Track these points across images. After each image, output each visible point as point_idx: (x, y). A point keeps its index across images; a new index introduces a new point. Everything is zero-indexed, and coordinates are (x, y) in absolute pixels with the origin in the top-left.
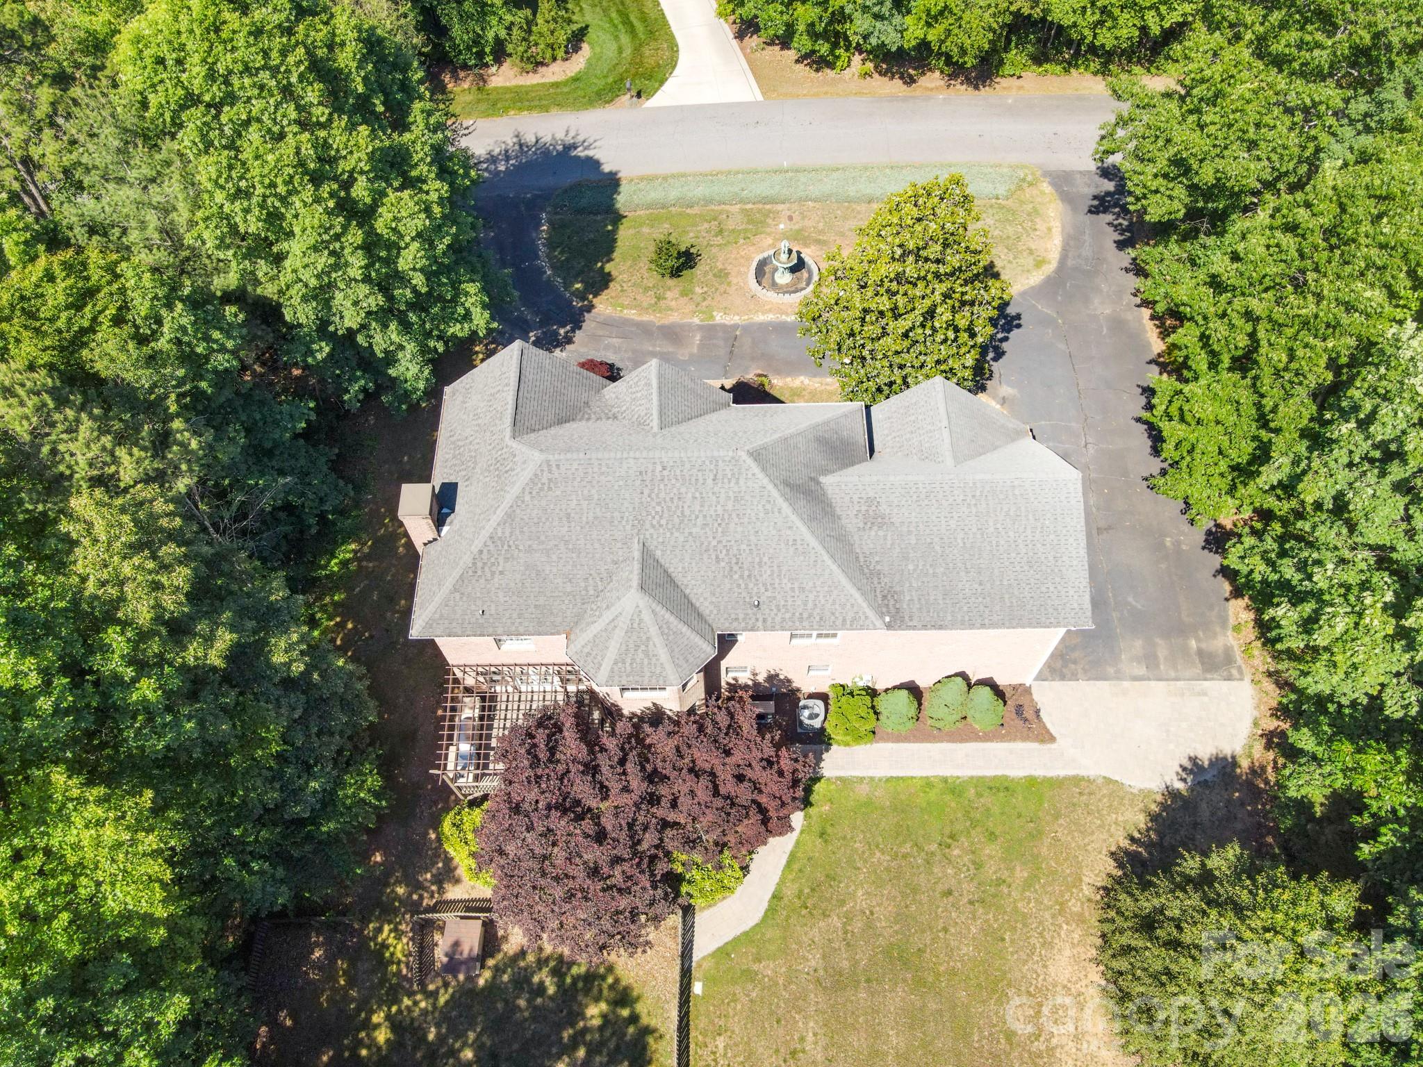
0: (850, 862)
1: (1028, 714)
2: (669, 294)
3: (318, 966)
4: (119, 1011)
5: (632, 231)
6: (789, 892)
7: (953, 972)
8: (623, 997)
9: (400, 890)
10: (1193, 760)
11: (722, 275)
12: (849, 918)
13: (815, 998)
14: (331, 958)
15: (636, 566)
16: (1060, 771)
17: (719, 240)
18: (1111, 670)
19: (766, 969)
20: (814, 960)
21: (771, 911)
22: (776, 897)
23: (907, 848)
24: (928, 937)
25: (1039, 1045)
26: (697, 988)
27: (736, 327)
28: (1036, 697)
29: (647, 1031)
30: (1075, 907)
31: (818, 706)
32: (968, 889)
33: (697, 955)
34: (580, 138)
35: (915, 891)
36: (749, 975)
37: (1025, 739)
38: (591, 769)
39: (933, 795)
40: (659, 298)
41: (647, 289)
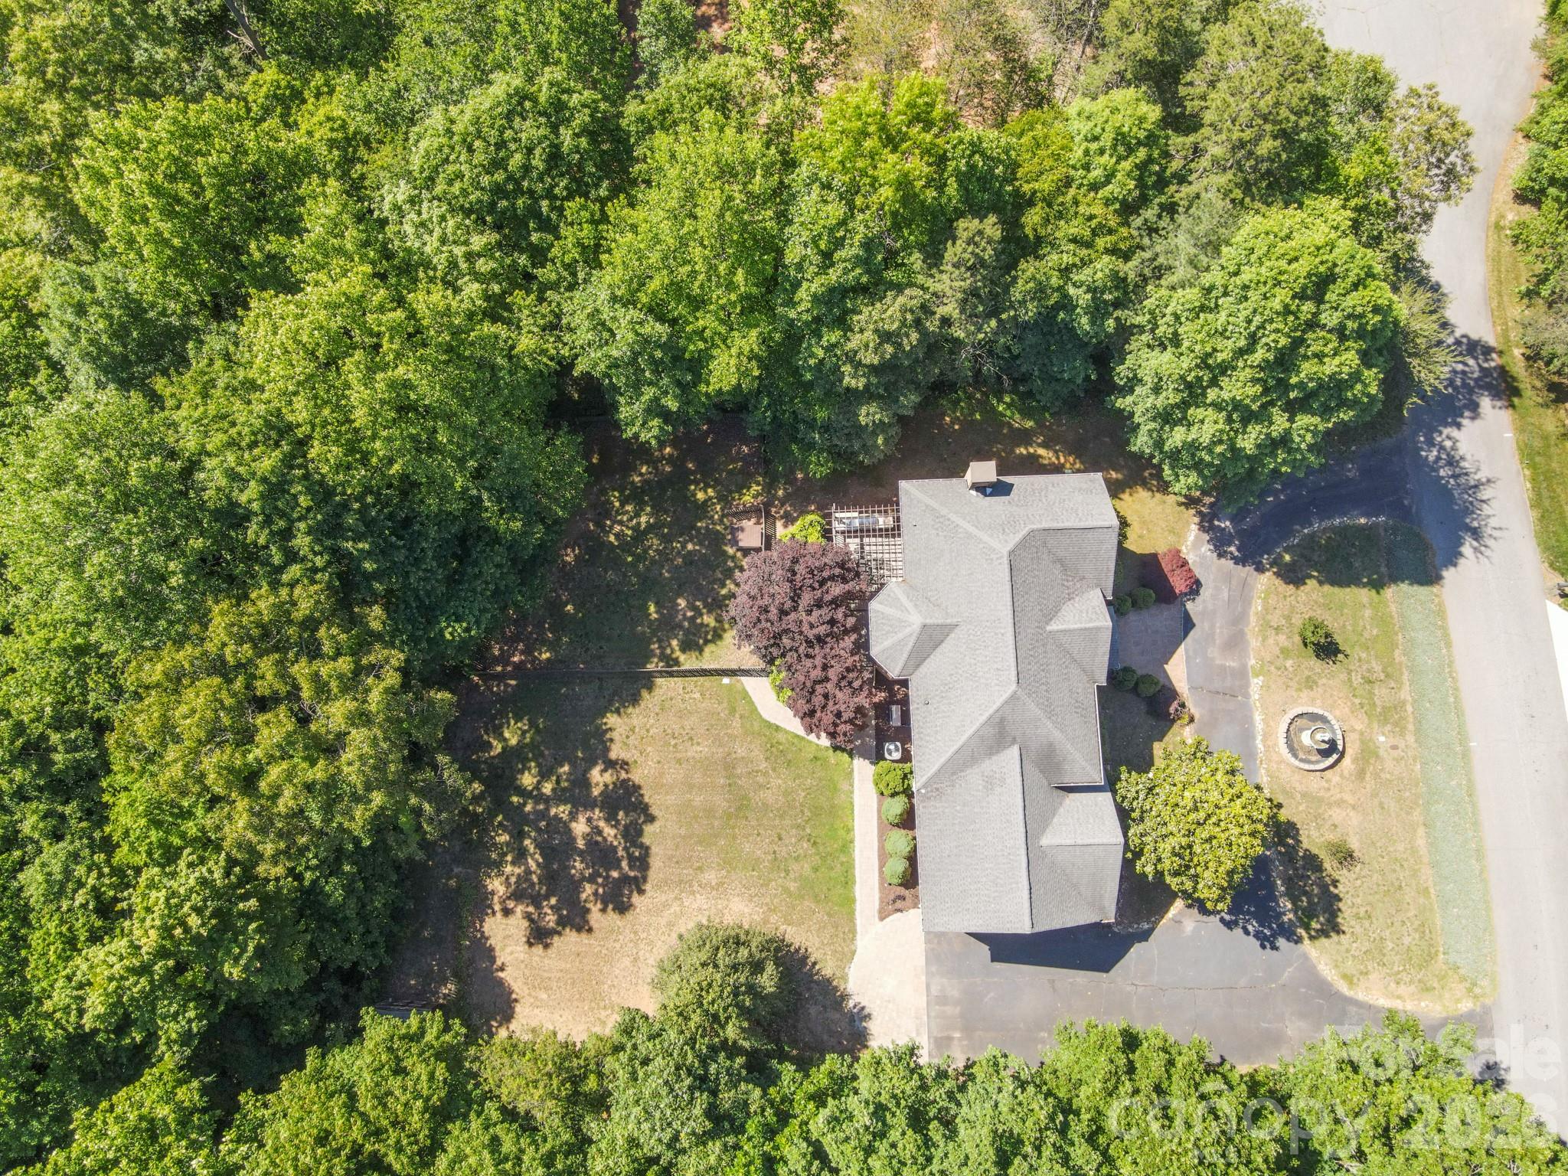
0: (799, 776)
1: (899, 904)
2: (1282, 638)
3: (738, 452)
4: (666, 381)
5: (1365, 600)
6: (781, 737)
7: (734, 837)
8: (718, 636)
9: (780, 493)
10: (869, 1016)
11: (1310, 683)
12: (765, 774)
13: (720, 752)
14: (744, 459)
15: (940, 621)
16: (859, 921)
17: (1357, 680)
18: (934, 969)
19: (736, 723)
20: (741, 752)
21: (769, 725)
22: (778, 728)
23: (808, 813)
24: (754, 823)
25: (696, 888)
26: (726, 680)
27: (1247, 696)
28: (912, 911)
29: (701, 651)
30: (773, 918)
31: (897, 756)
32: (783, 852)
33: (744, 680)
34: (1490, 542)
35: (781, 817)
36: (733, 711)
37: (881, 901)
38: (819, 604)
39: (842, 833)
40: (1278, 629)
41: (1288, 618)
